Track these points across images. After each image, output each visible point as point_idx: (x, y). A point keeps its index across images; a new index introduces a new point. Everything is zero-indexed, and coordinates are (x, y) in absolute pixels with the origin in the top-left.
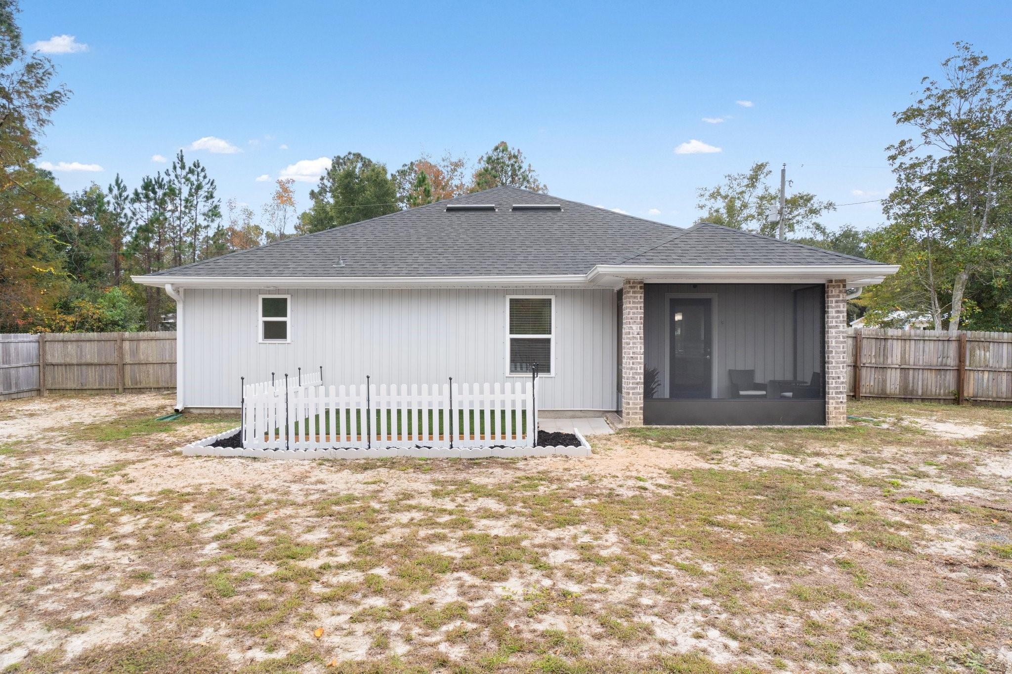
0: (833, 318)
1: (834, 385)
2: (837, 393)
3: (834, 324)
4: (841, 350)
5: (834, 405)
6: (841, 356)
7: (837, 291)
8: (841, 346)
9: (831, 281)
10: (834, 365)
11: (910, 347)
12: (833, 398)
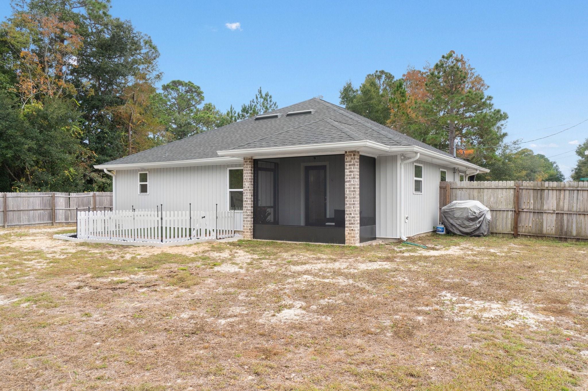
0: (347, 175)
1: (348, 219)
2: (350, 224)
3: (348, 180)
4: (352, 196)
5: (348, 232)
6: (352, 200)
7: (350, 158)
8: (352, 193)
9: (346, 152)
10: (348, 206)
11: (564, 196)
12: (347, 227)
